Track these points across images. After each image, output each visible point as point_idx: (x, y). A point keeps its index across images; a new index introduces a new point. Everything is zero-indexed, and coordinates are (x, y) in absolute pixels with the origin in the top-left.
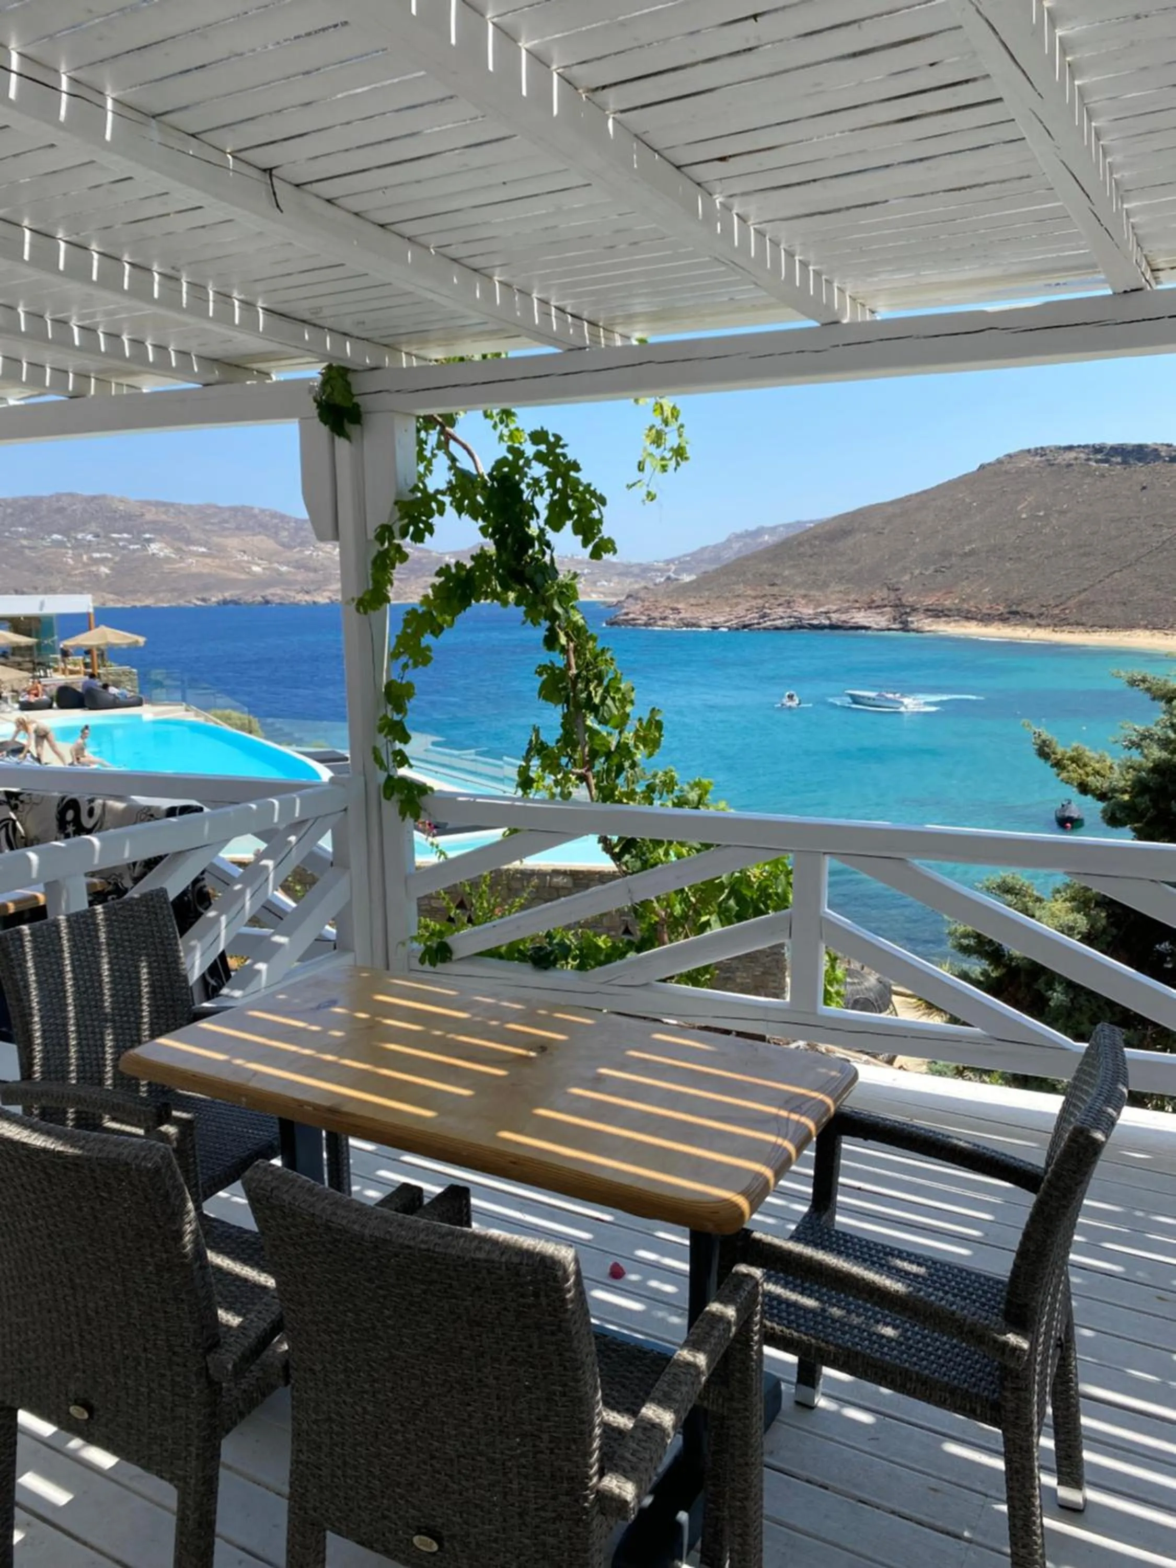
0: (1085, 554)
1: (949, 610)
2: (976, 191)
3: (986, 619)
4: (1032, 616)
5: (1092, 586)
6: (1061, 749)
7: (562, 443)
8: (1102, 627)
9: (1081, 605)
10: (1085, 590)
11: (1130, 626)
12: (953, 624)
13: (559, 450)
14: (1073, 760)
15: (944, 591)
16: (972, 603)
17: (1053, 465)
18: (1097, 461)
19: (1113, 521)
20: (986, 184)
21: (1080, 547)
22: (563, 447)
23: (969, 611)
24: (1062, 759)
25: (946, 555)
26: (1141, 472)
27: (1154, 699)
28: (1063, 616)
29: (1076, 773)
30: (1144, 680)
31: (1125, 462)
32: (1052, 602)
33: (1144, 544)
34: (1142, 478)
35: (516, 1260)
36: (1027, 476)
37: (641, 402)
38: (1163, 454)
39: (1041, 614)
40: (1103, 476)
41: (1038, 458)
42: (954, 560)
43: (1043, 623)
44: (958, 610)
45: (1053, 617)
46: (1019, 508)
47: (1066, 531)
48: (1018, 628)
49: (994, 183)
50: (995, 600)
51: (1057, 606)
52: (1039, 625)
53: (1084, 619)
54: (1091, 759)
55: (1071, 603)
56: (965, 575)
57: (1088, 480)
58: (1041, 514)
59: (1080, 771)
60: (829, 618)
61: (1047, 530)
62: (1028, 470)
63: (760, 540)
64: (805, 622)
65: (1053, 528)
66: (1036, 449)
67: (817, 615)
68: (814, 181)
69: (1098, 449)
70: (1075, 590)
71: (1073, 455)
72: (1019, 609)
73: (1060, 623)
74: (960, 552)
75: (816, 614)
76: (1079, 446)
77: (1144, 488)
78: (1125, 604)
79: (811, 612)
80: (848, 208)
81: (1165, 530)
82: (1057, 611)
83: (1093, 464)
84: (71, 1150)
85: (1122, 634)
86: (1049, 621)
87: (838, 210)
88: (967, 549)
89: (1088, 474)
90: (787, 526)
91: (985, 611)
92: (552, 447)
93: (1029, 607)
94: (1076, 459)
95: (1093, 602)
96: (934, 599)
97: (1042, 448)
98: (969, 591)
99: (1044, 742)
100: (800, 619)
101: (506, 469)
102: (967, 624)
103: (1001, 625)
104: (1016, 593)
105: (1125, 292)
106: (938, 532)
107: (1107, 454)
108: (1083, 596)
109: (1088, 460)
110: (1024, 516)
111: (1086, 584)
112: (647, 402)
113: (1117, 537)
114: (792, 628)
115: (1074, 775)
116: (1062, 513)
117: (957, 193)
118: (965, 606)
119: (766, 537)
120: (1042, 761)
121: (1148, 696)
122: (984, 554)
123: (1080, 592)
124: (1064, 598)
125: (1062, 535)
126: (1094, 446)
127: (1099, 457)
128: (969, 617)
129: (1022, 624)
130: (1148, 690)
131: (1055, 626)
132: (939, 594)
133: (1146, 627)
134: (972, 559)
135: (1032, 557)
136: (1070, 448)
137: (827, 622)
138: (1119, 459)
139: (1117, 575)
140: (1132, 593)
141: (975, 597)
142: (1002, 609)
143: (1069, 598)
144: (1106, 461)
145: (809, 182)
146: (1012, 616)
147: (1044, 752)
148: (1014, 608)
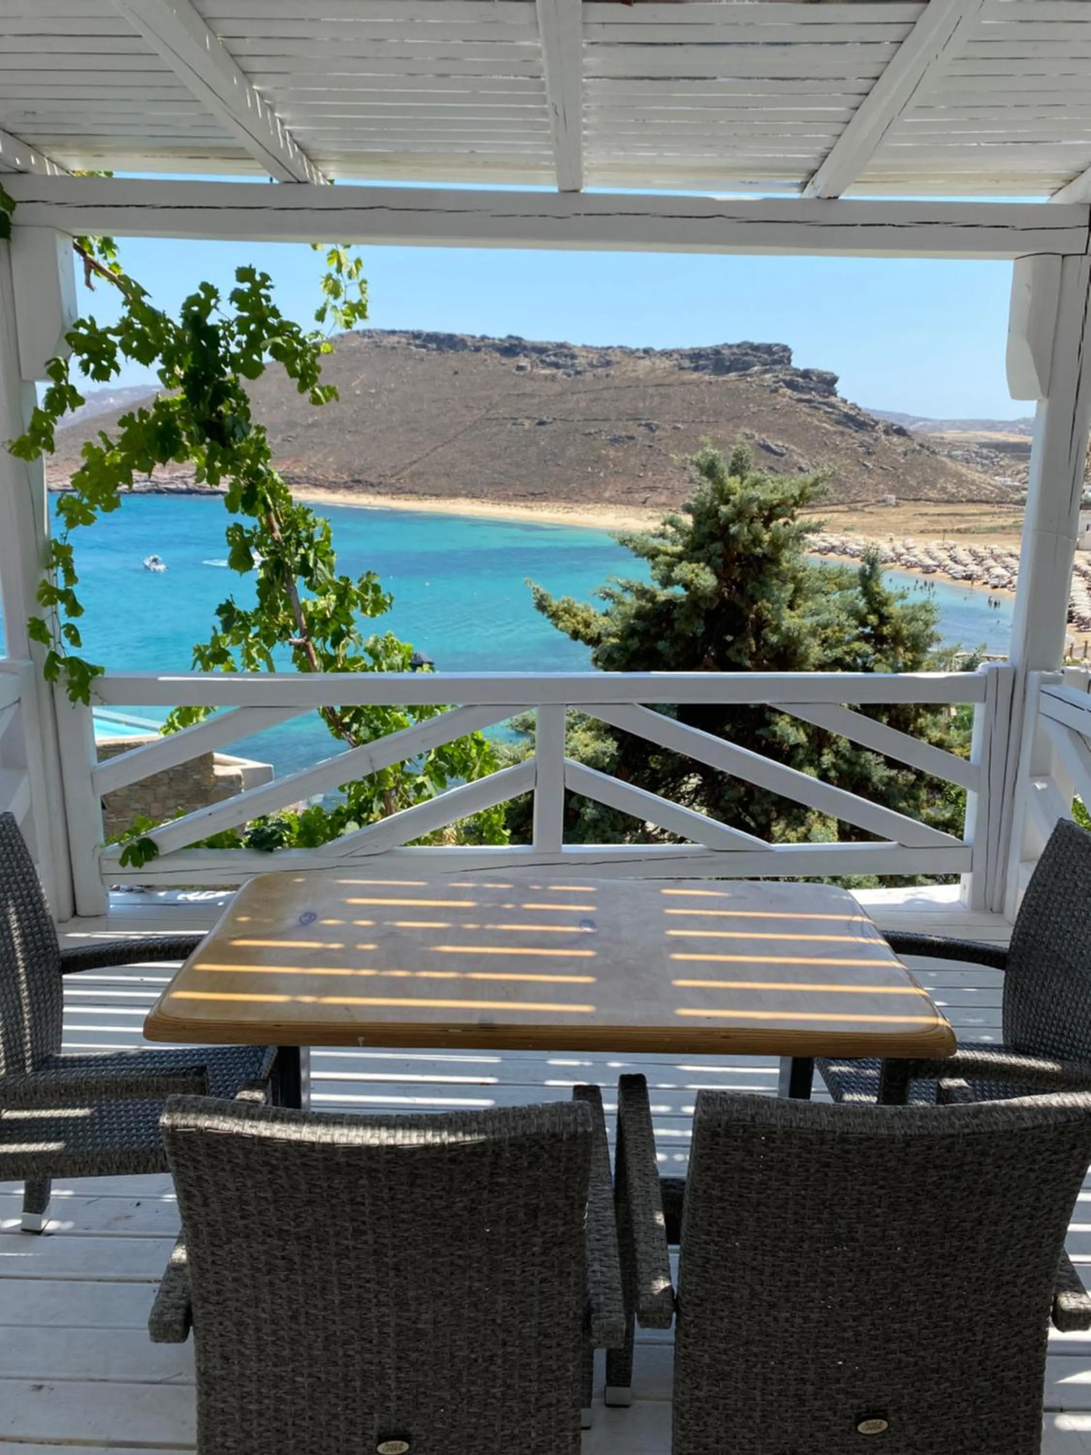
0: (414, 430)
1: (300, 477)
2: (798, 83)
3: (332, 486)
4: (372, 485)
5: (420, 459)
6: (555, 603)
7: (268, 283)
8: (431, 495)
9: (413, 475)
10: (415, 462)
11: (454, 495)
12: (303, 491)
13: (263, 291)
14: (566, 611)
15: (292, 459)
16: (319, 471)
17: (379, 346)
18: (417, 346)
19: (433, 401)
20: (807, 79)
21: (409, 423)
22: (268, 288)
23: (316, 479)
24: (557, 611)
25: (292, 425)
26: (452, 358)
27: (637, 556)
28: (398, 485)
29: (570, 623)
30: (631, 540)
31: (439, 349)
32: (388, 473)
33: (460, 423)
34: (454, 364)
35: (1062, 1119)
36: (358, 355)
37: (319, 247)
38: (469, 344)
39: (380, 483)
40: (422, 360)
41: (366, 340)
42: (299, 430)
43: (382, 491)
44: (306, 477)
45: (391, 485)
46: (353, 384)
47: (395, 407)
48: (362, 495)
49: (814, 79)
50: (339, 470)
51: (393, 476)
52: (379, 493)
53: (417, 488)
54: (578, 608)
55: (405, 473)
56: (311, 445)
57: (410, 362)
58: (373, 391)
59: (574, 621)
60: (186, 483)
61: (378, 406)
62: (355, 351)
63: (105, 403)
64: (162, 486)
65: (384, 405)
66: (364, 332)
67: (173, 480)
68: (681, 44)
69: (417, 336)
70: (408, 461)
71: (394, 339)
72: (361, 478)
73: (397, 491)
74: (304, 423)
75: (172, 478)
76: (401, 332)
77: (456, 373)
78: (448, 475)
79: (167, 476)
80: (678, 78)
81: (475, 411)
82: (393, 481)
83: (413, 348)
84: (468, 1138)
85: (448, 502)
86: (387, 489)
87: (668, 78)
88: (310, 420)
89: (410, 356)
90: (132, 390)
91: (331, 479)
92: (257, 286)
93: (369, 476)
94: (399, 343)
95: (423, 473)
96: (284, 466)
97: (369, 331)
98: (314, 460)
99: (542, 596)
100: (157, 483)
101: (195, 309)
102: (315, 490)
103: (346, 492)
104: (357, 463)
105: (830, 198)
106: (282, 403)
107: (424, 340)
108: (414, 467)
109: (409, 344)
110: (358, 392)
111: (415, 457)
112: (325, 248)
113: (438, 416)
114: (149, 491)
115: (569, 624)
116: (391, 391)
117: (780, 82)
118: (314, 474)
119: (112, 400)
120: (540, 613)
121: (634, 553)
122: (326, 427)
123: (411, 464)
124: (398, 469)
125: (392, 412)
126: (413, 333)
127: (418, 342)
128: (317, 484)
129: (365, 492)
130: (635, 548)
131: (393, 494)
132: (288, 462)
133: (466, 496)
134: (315, 430)
135: (369, 430)
136: (393, 332)
137: (184, 487)
138: (434, 346)
139: (440, 450)
140: (453, 466)
141: (321, 466)
142: (346, 477)
143: (403, 469)
144: (424, 347)
145: (675, 44)
146: (355, 484)
147: (542, 606)
148: (356, 477)
